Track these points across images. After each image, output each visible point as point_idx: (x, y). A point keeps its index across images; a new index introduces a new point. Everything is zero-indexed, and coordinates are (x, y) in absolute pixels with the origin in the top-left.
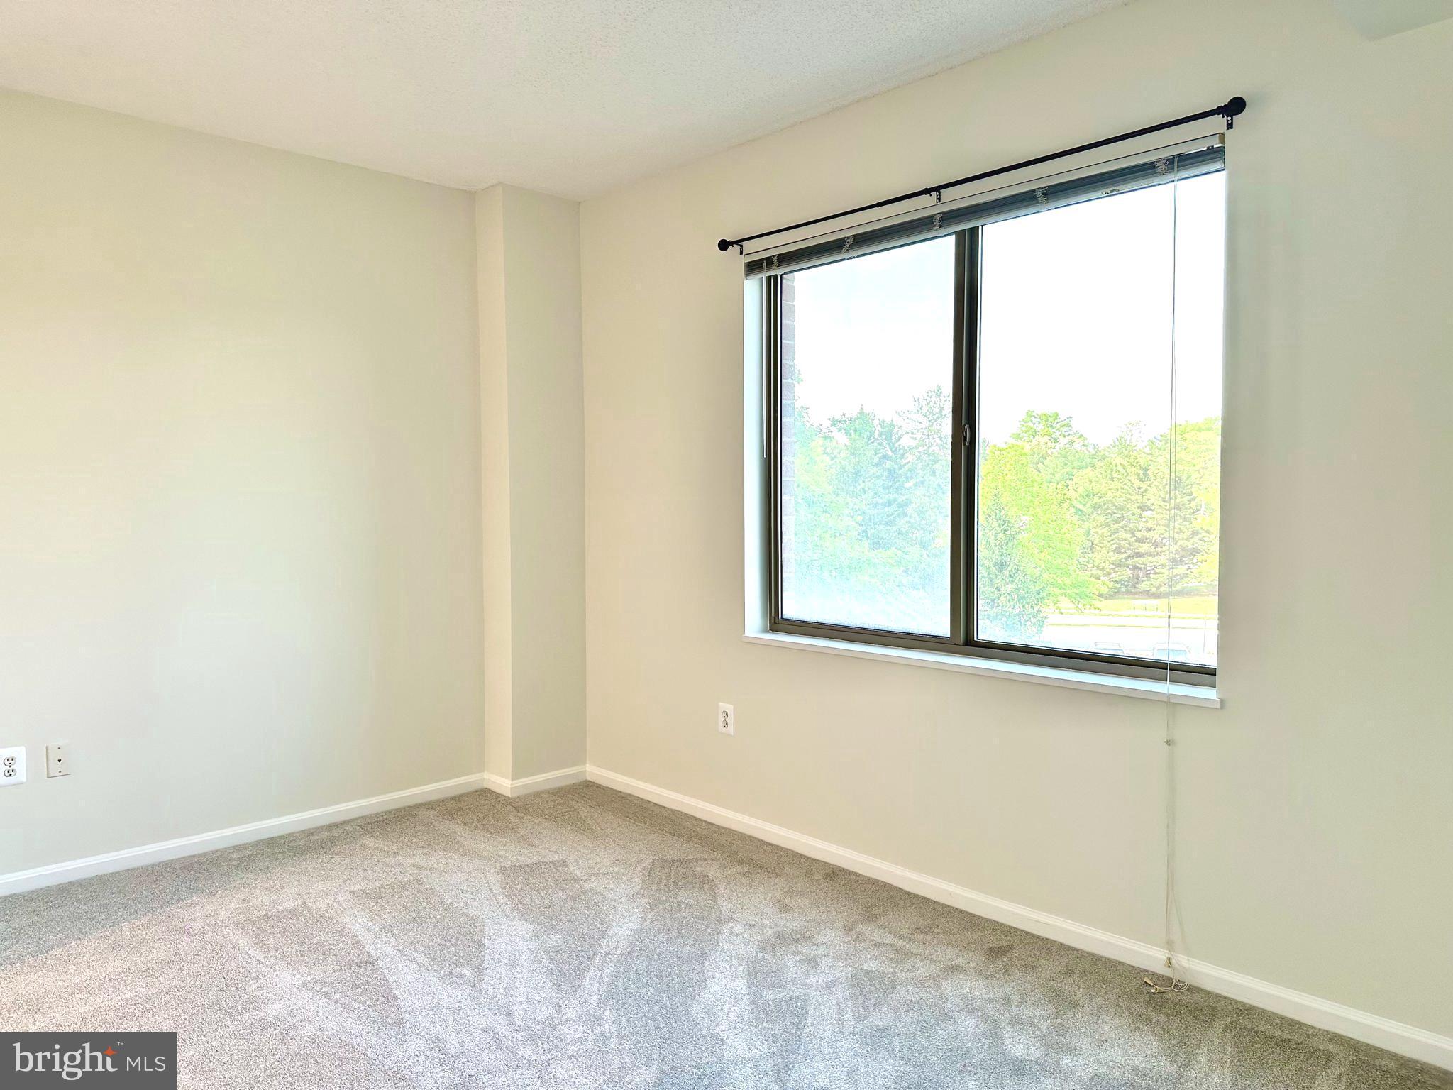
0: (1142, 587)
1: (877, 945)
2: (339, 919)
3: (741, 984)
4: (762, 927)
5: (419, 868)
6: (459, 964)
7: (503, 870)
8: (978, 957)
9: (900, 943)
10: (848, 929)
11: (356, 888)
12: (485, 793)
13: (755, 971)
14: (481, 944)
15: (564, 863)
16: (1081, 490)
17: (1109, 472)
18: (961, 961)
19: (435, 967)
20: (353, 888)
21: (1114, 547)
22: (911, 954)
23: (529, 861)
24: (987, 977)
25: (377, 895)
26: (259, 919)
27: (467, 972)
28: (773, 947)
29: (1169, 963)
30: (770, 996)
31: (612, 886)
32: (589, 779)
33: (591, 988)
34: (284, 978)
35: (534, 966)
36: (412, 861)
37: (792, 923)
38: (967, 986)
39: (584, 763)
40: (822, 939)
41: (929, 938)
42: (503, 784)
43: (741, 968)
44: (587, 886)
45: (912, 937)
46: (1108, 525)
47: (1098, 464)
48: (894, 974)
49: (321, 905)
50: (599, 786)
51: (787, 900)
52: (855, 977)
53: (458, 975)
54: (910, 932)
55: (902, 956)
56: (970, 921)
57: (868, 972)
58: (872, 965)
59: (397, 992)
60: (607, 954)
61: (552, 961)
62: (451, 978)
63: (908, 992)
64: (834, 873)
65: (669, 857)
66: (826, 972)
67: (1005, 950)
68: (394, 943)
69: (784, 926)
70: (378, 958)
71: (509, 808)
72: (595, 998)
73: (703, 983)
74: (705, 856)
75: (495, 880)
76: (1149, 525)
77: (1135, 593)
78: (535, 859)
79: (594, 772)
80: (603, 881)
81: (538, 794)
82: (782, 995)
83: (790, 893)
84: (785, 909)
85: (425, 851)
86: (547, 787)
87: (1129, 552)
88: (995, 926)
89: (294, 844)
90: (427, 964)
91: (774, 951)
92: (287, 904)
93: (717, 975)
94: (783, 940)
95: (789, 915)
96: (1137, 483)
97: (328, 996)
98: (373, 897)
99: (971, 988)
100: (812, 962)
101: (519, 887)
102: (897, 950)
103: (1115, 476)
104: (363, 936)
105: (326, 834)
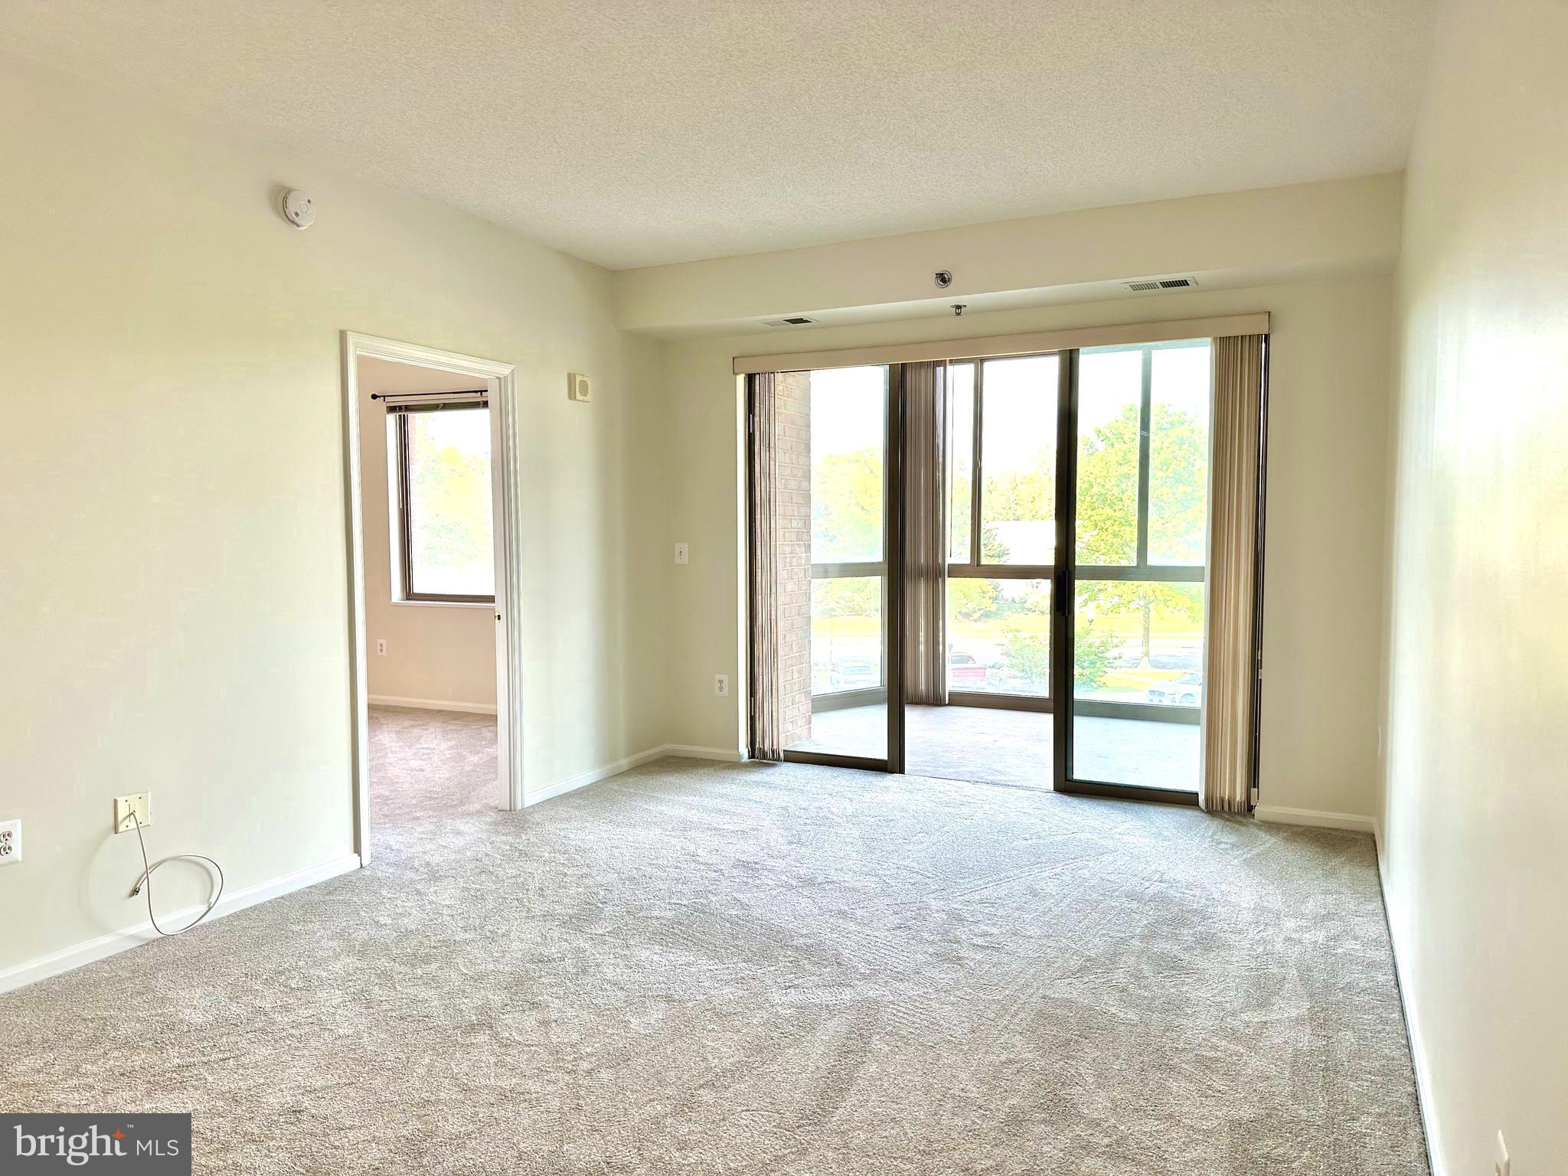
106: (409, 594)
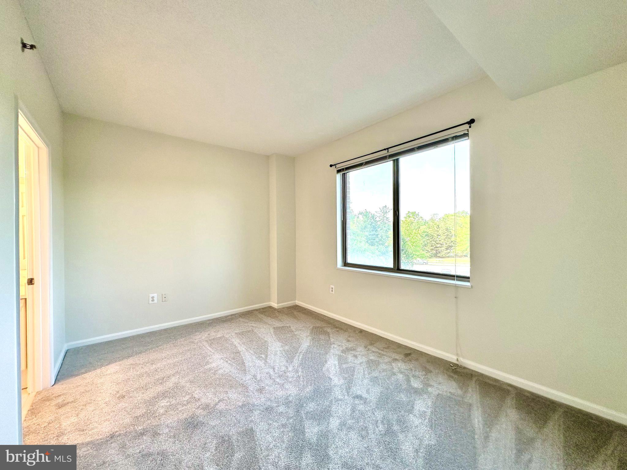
0: (438, 255)
1: (373, 352)
2: (232, 340)
3: (336, 362)
4: (342, 346)
5: (253, 327)
6: (261, 354)
7: (274, 328)
8: (402, 356)
9: (380, 352)
10: (366, 347)
11: (237, 332)
12: (270, 307)
13: (340, 358)
14: (267, 348)
15: (290, 327)
16: (422, 231)
17: (429, 226)
18: (397, 357)
19: (255, 355)
20: (236, 332)
21: (431, 245)
22: (383, 355)
23: (281, 326)
24: (405, 362)
25: (242, 334)
26: (212, 339)
27: (263, 356)
28: (345, 351)
29: (457, 360)
30: (344, 366)
31: (302, 333)
32: (297, 304)
33: (296, 362)
34: (217, 356)
35: (281, 355)
36: (251, 325)
37: (350, 345)
38: (399, 365)
39: (296, 300)
40: (358, 350)
41: (388, 350)
42: (275, 305)
43: (336, 357)
44: (296, 333)
45: (383, 350)
46: (429, 240)
47: (426, 224)
48: (378, 361)
49: (227, 336)
50: (299, 306)
51: (349, 339)
52: (368, 361)
53: (261, 357)
54: (383, 348)
55: (381, 356)
56: (399, 346)
57: (371, 360)
58: (372, 358)
59: (245, 361)
60: (300, 352)
61: (286, 354)
62: (259, 358)
63: (383, 366)
64: (361, 331)
65: (317, 326)
66: (360, 360)
67: (410, 354)
68: (245, 347)
69: (348, 346)
70: (241, 351)
71: (276, 311)
72: (297, 365)
73: (326, 362)
74: (327, 326)
75: (272, 331)
76: (440, 240)
77: (436, 257)
78: (283, 325)
79: (299, 303)
80: (300, 332)
81: (284, 308)
82: (348, 366)
83: (349, 336)
84: (348, 341)
85: (255, 322)
86: (287, 306)
87: (435, 247)
88: (406, 347)
89: (222, 320)
90: (253, 354)
91: (345, 353)
92: (219, 336)
93: (330, 359)
94: (348, 350)
95: (349, 343)
96: (436, 229)
97: (227, 362)
98: (241, 335)
99: (400, 366)
100: (356, 356)
101: (278, 333)
102: (380, 354)
103: (431, 227)
104: (237, 345)
105: (230, 317)
106: (346, 264)
